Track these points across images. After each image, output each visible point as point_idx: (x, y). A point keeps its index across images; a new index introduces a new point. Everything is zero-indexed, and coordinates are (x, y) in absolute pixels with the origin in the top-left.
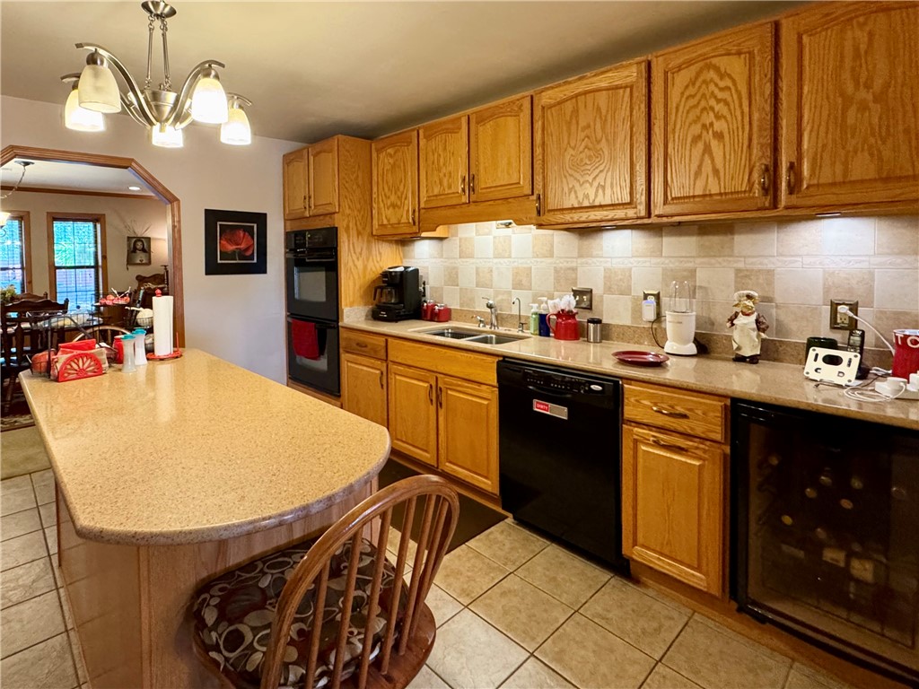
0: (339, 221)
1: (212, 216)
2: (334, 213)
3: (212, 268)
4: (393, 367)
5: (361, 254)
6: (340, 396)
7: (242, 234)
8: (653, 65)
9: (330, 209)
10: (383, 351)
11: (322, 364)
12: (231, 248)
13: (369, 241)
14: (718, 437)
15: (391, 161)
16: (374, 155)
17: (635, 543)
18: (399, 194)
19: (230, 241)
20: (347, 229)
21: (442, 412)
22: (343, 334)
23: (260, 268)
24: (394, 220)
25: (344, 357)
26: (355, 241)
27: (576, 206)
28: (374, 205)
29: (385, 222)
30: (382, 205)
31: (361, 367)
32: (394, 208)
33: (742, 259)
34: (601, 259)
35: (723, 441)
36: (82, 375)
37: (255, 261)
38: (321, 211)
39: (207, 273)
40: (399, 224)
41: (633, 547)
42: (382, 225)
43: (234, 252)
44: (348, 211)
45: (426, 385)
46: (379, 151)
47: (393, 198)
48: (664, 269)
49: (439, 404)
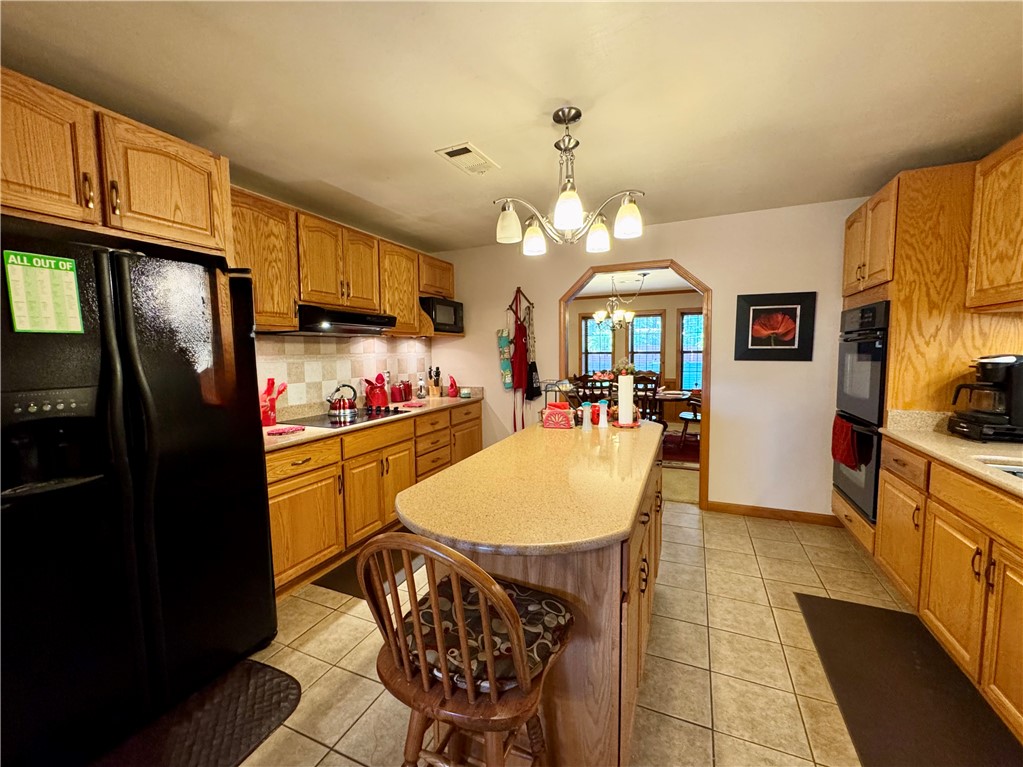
0: (893, 293)
1: (745, 301)
2: (888, 282)
3: (743, 354)
4: (933, 505)
5: (935, 336)
6: (874, 523)
7: (780, 318)
9: (882, 278)
10: (922, 478)
11: (860, 476)
12: (765, 333)
13: (954, 318)
15: (1005, 184)
16: (979, 183)
18: (1012, 236)
19: (764, 326)
20: (907, 303)
21: (992, 599)
22: (884, 444)
23: (805, 353)
24: (1000, 281)
25: (883, 473)
26: (924, 315)
28: (973, 262)
29: (986, 285)
30: (983, 259)
31: (897, 492)
32: (1002, 261)
36: (557, 426)
37: (796, 346)
38: (876, 282)
39: (736, 359)
40: (1008, 285)
42: (981, 291)
43: (769, 337)
44: (910, 276)
45: (972, 546)
46: (985, 174)
47: (1002, 245)
49: (990, 586)
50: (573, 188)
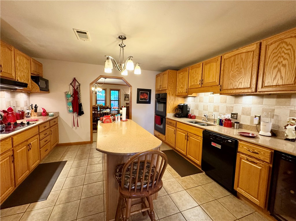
0: (167, 92)
1: (139, 90)
2: (166, 90)
3: (138, 102)
4: (177, 129)
5: (172, 100)
6: (165, 135)
7: (145, 94)
8: (262, 44)
9: (165, 89)
10: (175, 125)
11: (161, 126)
12: (143, 97)
13: (175, 97)
14: (268, 161)
15: (182, 76)
16: (178, 75)
17: (238, 187)
18: (183, 85)
19: (142, 96)
20: (169, 94)
21: (188, 142)
22: (167, 120)
23: (149, 102)
24: (181, 92)
25: (166, 125)
26: (171, 96)
27: (232, 88)
28: (177, 88)
29: (179, 92)
30: (179, 88)
31: (170, 128)
32: (182, 88)
33: (294, 107)
34: (241, 104)
35: (270, 163)
36: (108, 122)
37: (148, 101)
38: (164, 89)
39: (137, 103)
40: (183, 92)
41: (237, 187)
42: (179, 93)
43: (143, 98)
44: (170, 89)
45: (185, 135)
46: (179, 73)
47: (182, 86)
48: (263, 109)
49: (188, 140)
50: (132, 60)
